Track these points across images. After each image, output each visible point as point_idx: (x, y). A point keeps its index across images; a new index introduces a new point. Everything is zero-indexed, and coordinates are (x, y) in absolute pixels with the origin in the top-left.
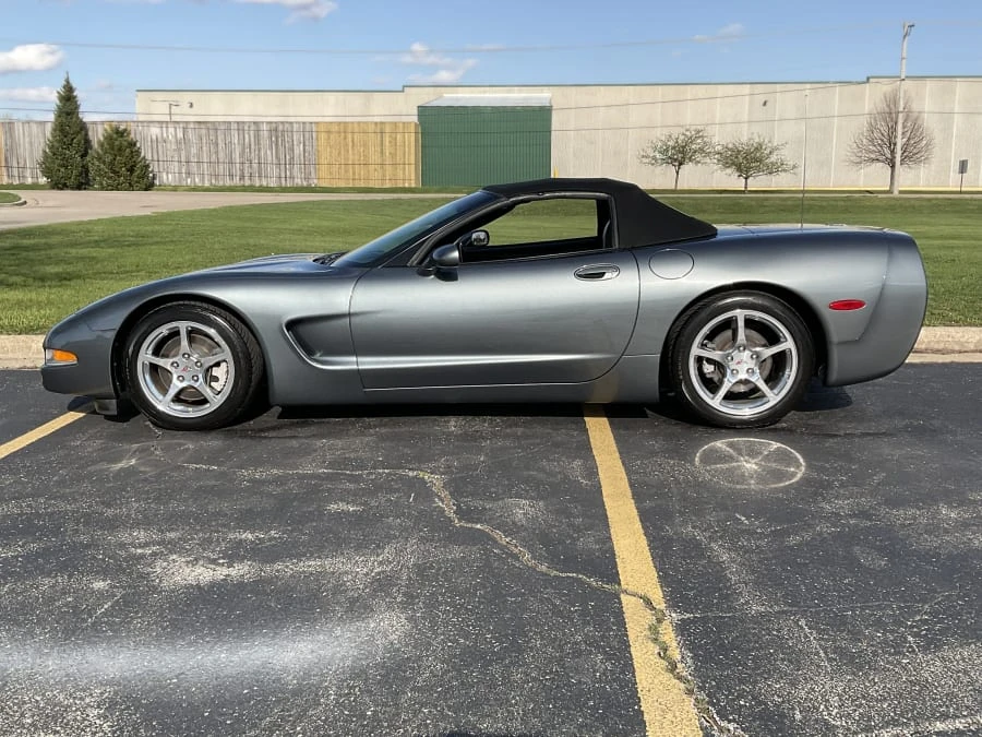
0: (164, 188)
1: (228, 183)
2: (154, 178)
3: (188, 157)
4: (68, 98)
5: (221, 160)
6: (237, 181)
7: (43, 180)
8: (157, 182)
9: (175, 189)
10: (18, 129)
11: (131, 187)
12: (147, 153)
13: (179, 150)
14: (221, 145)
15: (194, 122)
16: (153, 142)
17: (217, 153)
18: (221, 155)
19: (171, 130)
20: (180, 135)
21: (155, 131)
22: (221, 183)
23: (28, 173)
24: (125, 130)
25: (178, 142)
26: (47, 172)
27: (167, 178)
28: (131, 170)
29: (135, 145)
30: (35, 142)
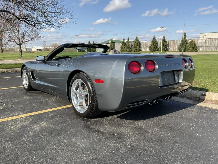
0: (200, 51)
1: (213, 50)
2: (198, 50)
3: (206, 45)
4: (185, 35)
5: (213, 46)
6: (215, 50)
7: (178, 50)
8: (199, 50)
9: (202, 52)
10: (176, 41)
11: (193, 51)
12: (198, 45)
13: (204, 44)
14: (213, 43)
15: (208, 39)
16: (199, 43)
17: (212, 45)
18: (213, 45)
19: (203, 40)
20: (205, 41)
21: (200, 41)
22: (212, 51)
23: (176, 49)
24: (194, 41)
25: (204, 43)
26: (179, 49)
27: (201, 50)
28: (194, 48)
29: (195, 43)
30: (178, 43)
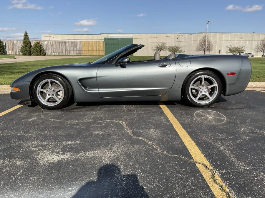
0: (48, 55)
1: (62, 54)
2: (46, 53)
3: (53, 49)
4: (26, 35)
5: (61, 49)
6: (64, 54)
7: (21, 54)
8: (46, 54)
9: (51, 55)
10: (15, 42)
11: (41, 55)
12: (44, 48)
13: (51, 47)
14: (61, 46)
15: (55, 41)
16: (45, 45)
17: (60, 48)
18: (61, 48)
19: (49, 42)
20: (51, 44)
21: (46, 43)
22: (61, 54)
23: (17, 52)
24: (39, 43)
25: (51, 45)
26: (22, 52)
27: (48, 53)
28: (40, 51)
29: (41, 46)
30: (19, 45)
